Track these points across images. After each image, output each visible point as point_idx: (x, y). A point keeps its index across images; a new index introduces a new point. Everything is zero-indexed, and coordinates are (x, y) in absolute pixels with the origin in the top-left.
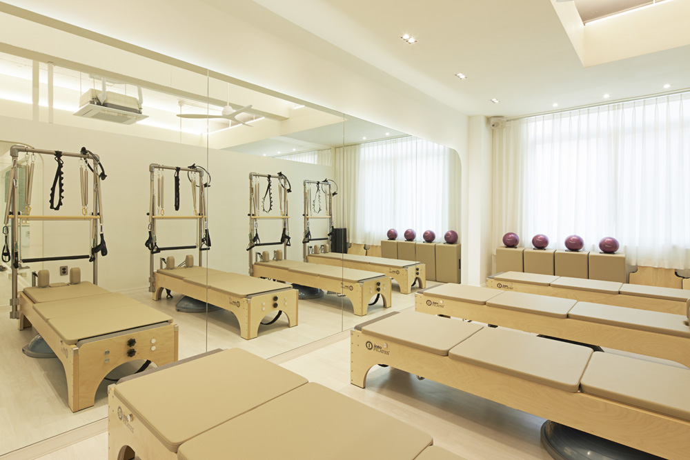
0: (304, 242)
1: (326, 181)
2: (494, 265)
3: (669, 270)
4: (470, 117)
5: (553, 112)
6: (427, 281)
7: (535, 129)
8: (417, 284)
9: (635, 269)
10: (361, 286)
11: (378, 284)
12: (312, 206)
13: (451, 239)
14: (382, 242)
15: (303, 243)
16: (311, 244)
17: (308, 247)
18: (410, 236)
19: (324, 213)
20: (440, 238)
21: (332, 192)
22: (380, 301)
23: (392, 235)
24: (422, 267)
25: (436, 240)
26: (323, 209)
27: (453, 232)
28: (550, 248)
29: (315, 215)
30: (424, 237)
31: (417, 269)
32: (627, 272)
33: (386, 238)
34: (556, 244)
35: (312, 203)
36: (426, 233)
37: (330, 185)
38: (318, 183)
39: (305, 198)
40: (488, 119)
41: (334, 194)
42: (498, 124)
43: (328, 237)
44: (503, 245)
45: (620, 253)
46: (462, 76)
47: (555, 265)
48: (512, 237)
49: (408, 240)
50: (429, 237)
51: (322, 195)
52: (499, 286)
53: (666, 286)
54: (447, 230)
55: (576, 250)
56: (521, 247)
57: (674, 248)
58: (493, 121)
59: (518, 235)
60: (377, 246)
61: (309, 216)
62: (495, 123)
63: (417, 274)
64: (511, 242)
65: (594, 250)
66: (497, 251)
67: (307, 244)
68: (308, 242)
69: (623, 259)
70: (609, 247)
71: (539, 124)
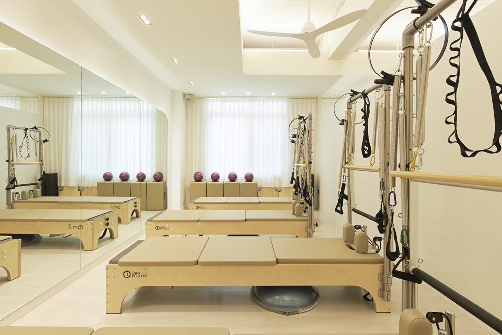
0: (8, 189)
1: (35, 128)
2: (188, 194)
3: (273, 188)
4: (172, 92)
5: (222, 98)
6: (142, 211)
7: (212, 106)
8: (134, 215)
9: (260, 189)
10: (92, 224)
11: (108, 219)
12: (18, 152)
13: (158, 178)
14: (98, 184)
15: (6, 189)
16: (17, 190)
17: (13, 193)
18: (124, 177)
19: (34, 159)
20: (149, 177)
21: (43, 139)
22: (108, 234)
23: (108, 178)
24: (138, 201)
25: (146, 179)
26: (32, 154)
27: (159, 173)
28: (221, 181)
29: (21, 161)
30: (137, 177)
31: (135, 203)
32: (256, 191)
33: (102, 180)
34: (224, 179)
35: (18, 149)
36: (138, 175)
37: (40, 132)
38: (26, 129)
39: (9, 143)
40: (184, 95)
41: (45, 141)
42: (191, 99)
43: (38, 182)
44: (194, 180)
45: (254, 181)
46: (176, 61)
47: (224, 191)
48: (199, 175)
49: (123, 180)
50: (141, 178)
51: (31, 142)
52: (197, 208)
53: (272, 196)
54: (154, 172)
55: (234, 181)
56: (204, 181)
57: (275, 177)
58: (187, 97)
59: (203, 173)
60: (92, 187)
61: (15, 162)
62: (189, 99)
63: (135, 206)
64: (199, 178)
65: (242, 180)
66: (191, 184)
67: (12, 191)
68: (14, 188)
69: (256, 184)
70: (249, 178)
71: (214, 103)
